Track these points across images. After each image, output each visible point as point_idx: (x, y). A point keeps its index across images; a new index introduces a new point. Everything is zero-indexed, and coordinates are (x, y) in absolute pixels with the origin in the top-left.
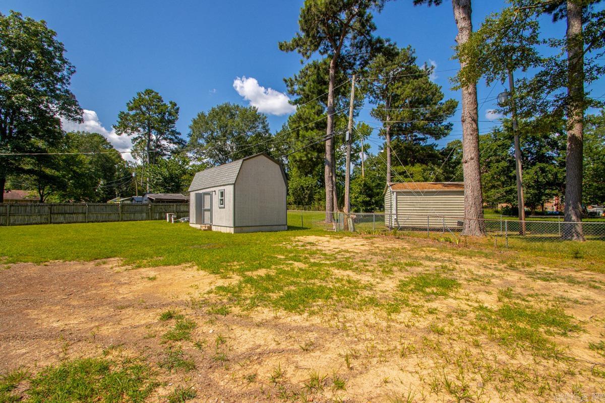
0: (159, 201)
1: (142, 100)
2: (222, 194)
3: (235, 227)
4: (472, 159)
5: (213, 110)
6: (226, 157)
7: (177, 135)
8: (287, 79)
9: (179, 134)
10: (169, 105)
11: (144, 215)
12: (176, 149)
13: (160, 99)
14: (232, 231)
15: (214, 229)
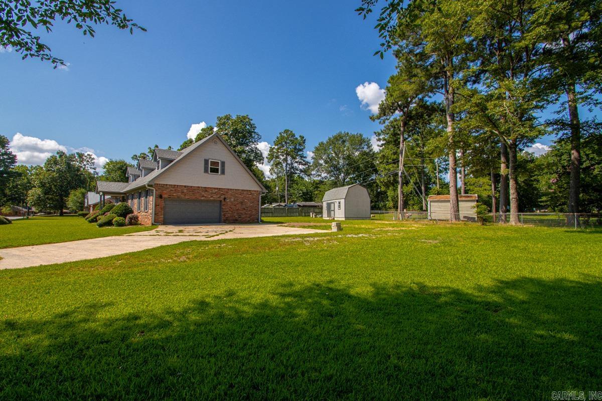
0: (304, 206)
1: (282, 137)
2: (339, 203)
3: (345, 217)
4: (452, 186)
5: (330, 139)
6: (339, 172)
7: (305, 159)
8: (376, 132)
9: (305, 157)
10: (299, 138)
11: (297, 214)
12: (303, 169)
13: (293, 135)
14: (344, 219)
15: (336, 219)
